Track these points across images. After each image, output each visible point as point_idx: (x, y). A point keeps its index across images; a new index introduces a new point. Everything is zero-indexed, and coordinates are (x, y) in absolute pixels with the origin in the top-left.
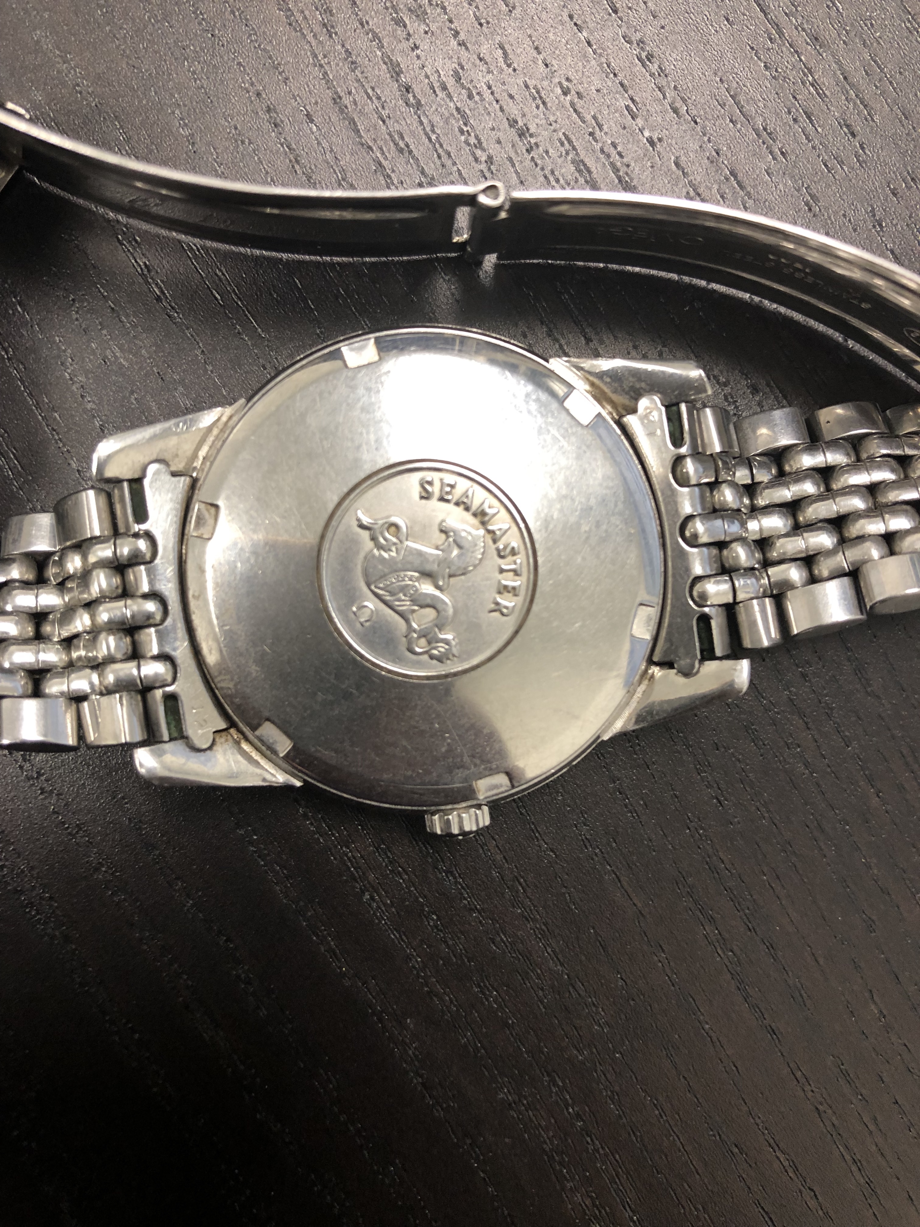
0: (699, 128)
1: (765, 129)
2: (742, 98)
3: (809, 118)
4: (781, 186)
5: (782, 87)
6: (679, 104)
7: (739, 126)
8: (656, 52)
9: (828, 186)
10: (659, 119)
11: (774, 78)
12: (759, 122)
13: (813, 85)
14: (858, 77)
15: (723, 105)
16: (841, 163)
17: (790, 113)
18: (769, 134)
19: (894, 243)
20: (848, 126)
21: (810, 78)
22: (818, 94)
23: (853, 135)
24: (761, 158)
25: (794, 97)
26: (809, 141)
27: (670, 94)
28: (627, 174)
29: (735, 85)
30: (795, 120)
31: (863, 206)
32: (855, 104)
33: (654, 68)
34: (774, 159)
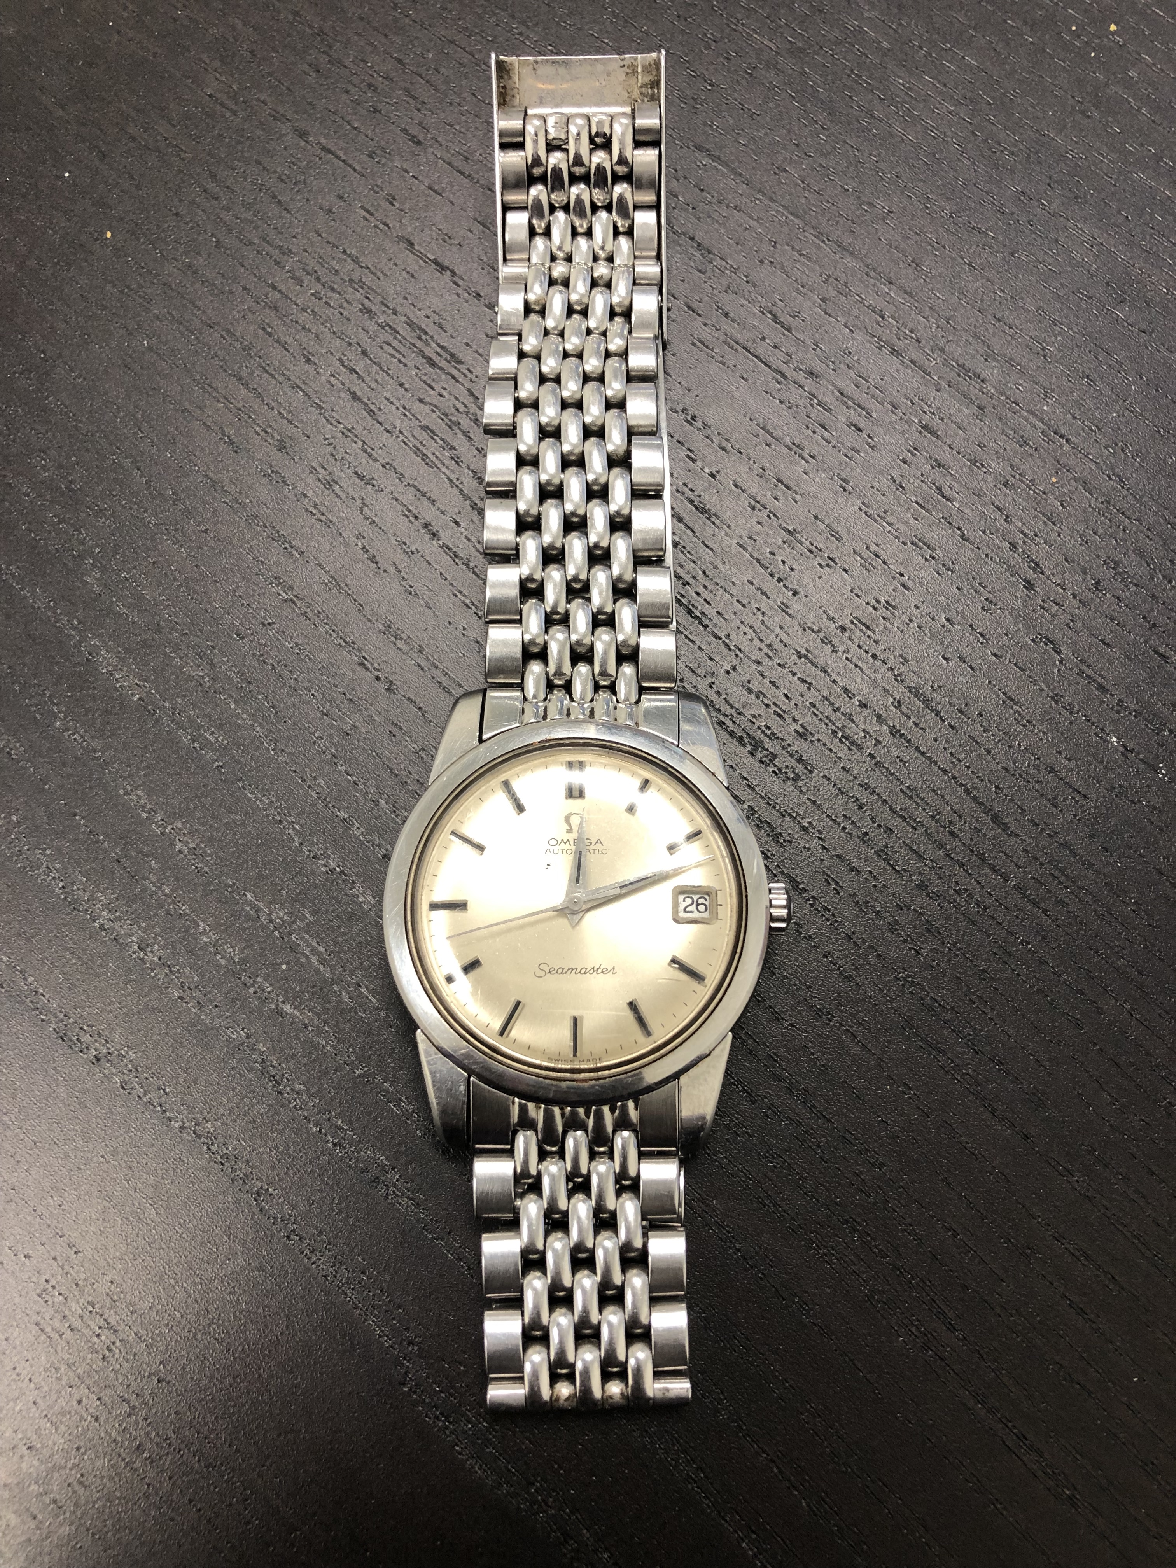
0: (744, 456)
1: (794, 444)
2: (769, 428)
3: (823, 427)
4: (817, 479)
5: (796, 412)
6: (724, 443)
7: (773, 447)
8: (697, 413)
9: (853, 470)
10: (713, 458)
11: (789, 408)
12: (788, 440)
13: (819, 405)
14: (850, 389)
15: (757, 436)
16: (858, 452)
17: (808, 427)
18: (798, 446)
19: (916, 496)
20: (855, 426)
21: (816, 401)
22: (825, 409)
23: (860, 430)
24: (798, 464)
25: (808, 417)
26: (829, 443)
27: (716, 439)
28: (701, 502)
29: (762, 420)
30: (814, 432)
31: (884, 476)
32: (855, 409)
33: (699, 424)
34: (807, 462)
